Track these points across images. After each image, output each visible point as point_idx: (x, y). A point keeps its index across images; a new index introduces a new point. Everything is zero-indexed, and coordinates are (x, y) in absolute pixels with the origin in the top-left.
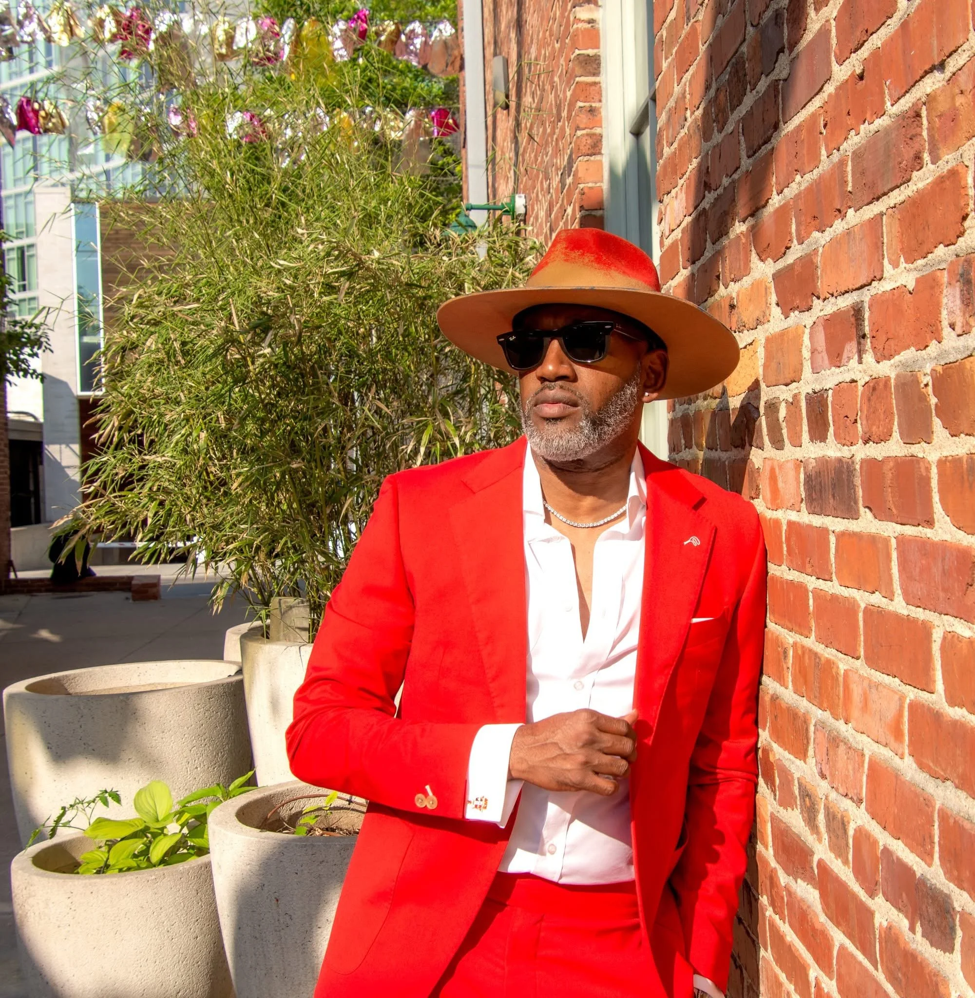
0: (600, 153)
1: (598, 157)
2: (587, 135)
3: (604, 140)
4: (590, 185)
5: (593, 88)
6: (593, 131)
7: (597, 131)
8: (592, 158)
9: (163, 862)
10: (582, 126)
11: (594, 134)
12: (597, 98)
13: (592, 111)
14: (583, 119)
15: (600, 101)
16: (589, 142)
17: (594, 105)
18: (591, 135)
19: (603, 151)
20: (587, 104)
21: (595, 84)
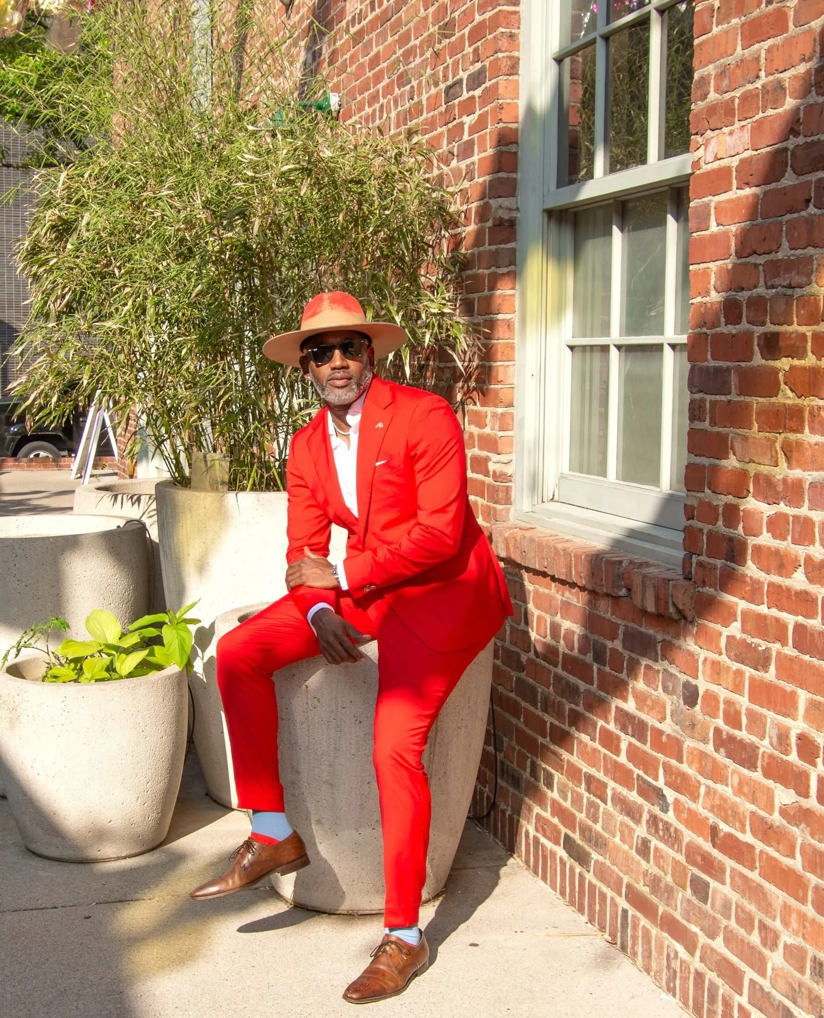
0: (517, 74)
1: (515, 77)
2: (507, 57)
3: (521, 62)
4: (508, 101)
5: (513, 16)
6: (512, 54)
7: (516, 54)
8: (510, 78)
9: (130, 675)
10: (503, 49)
11: (513, 57)
12: (516, 25)
13: (512, 36)
14: (504, 43)
15: (519, 28)
16: (509, 63)
17: (513, 31)
18: (510, 58)
19: (520, 72)
20: (508, 30)
21: (515, 13)
